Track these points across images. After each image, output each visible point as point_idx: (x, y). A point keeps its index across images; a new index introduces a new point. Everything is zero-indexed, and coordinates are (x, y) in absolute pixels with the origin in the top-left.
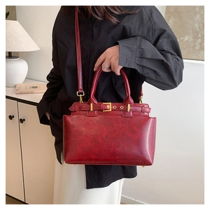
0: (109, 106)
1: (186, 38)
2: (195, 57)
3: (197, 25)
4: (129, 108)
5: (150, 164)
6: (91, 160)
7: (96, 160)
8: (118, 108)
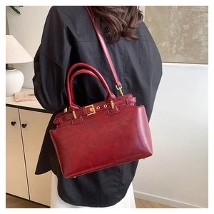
0: (92, 109)
1: (164, 44)
2: (173, 61)
3: (172, 32)
4: (113, 104)
5: (151, 155)
6: (90, 167)
7: (94, 166)
8: (102, 107)
